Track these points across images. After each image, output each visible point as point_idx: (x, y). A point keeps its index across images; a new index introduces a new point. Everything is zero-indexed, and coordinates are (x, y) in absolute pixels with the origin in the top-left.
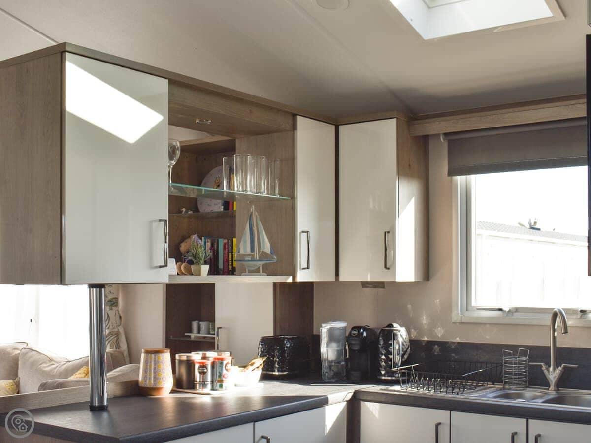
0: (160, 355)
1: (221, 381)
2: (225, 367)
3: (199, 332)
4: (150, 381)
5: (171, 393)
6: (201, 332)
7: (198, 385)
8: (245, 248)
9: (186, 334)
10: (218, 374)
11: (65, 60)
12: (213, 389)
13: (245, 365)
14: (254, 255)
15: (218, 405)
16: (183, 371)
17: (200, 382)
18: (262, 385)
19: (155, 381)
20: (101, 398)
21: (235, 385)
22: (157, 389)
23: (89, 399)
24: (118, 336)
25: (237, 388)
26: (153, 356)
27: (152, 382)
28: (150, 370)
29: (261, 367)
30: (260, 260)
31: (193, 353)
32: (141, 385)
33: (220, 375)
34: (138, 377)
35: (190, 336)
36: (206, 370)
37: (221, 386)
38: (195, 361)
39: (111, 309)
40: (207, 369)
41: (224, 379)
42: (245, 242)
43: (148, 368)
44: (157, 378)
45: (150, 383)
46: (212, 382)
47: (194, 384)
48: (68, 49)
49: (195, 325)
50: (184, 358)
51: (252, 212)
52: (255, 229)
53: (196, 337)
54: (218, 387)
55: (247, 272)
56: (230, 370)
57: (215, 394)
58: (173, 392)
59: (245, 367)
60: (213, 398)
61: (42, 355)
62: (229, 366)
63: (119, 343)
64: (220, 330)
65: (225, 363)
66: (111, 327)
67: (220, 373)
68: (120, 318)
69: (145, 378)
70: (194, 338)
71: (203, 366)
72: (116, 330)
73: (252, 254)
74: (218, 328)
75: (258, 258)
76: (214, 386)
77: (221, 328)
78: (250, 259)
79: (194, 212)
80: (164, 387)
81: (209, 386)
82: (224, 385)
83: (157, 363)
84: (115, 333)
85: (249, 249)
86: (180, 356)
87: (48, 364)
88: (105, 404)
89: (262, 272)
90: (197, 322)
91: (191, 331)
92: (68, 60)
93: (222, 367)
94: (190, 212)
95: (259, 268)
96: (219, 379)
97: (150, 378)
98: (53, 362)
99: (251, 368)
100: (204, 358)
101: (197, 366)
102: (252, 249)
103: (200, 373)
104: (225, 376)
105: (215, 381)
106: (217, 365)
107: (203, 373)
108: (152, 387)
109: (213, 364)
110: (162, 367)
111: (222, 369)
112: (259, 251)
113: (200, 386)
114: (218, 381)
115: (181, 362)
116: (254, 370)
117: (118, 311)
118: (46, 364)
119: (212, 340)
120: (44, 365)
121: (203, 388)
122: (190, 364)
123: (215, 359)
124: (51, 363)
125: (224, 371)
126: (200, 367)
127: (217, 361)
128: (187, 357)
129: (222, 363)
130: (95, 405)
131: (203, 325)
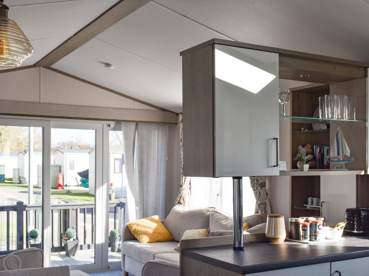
0: (278, 219)
1: (316, 236)
2: (318, 227)
3: (312, 204)
4: (272, 234)
5: (285, 241)
6: (313, 204)
7: (301, 237)
8: (334, 152)
9: (304, 205)
10: (314, 231)
11: (215, 48)
12: (310, 240)
13: (333, 226)
14: (339, 157)
15: (313, 249)
16: (293, 228)
17: (303, 235)
18: (344, 239)
19: (274, 234)
20: (240, 243)
21: (326, 238)
22: (276, 239)
23: (233, 243)
24: (265, 205)
25: (326, 240)
26: (274, 219)
27: (273, 234)
28: (272, 227)
29: (343, 228)
30: (343, 161)
31: (300, 218)
32: (267, 236)
33: (315, 232)
34: (265, 232)
35: (306, 207)
36: (306, 229)
37: (316, 239)
38: (300, 223)
39: (261, 189)
40: (307, 227)
41: (317, 234)
42: (334, 149)
43: (271, 226)
44: (276, 232)
45: (272, 235)
46: (310, 236)
47: (299, 236)
48: (216, 42)
49: (310, 199)
50: (294, 221)
51: (338, 131)
52: (340, 141)
53: (310, 207)
54: (314, 239)
55: (335, 168)
56: (322, 229)
57: (312, 243)
58: (286, 241)
59: (333, 227)
60: (310, 246)
61: (222, 215)
62: (321, 227)
63: (266, 209)
64: (323, 203)
65: (318, 224)
66: (261, 200)
67: (315, 230)
68: (267, 194)
69: (269, 232)
70: (309, 208)
71: (304, 226)
72: (264, 201)
73: (338, 157)
74: (322, 202)
75: (342, 160)
76: (312, 238)
77: (324, 202)
78: (337, 160)
79: (309, 130)
80: (280, 237)
81: (308, 238)
82: (318, 238)
83: (276, 223)
84: (264, 203)
85: (336, 154)
86: (291, 219)
87: (225, 221)
88: (242, 246)
89: (345, 168)
90: (311, 198)
91: (307, 203)
92: (217, 49)
93: (316, 227)
94: (306, 130)
95: (343, 166)
96: (315, 234)
97: (272, 232)
98: (228, 220)
99: (336, 228)
100: (307, 221)
101: (301, 226)
102: (338, 154)
103: (303, 230)
104: (319, 232)
105: (312, 235)
106: (313, 226)
107: (304, 230)
108: (272, 237)
109: (311, 225)
110: (279, 225)
111: (316, 228)
112: (343, 155)
113: (303, 238)
114: (314, 236)
115: (291, 223)
116: (338, 229)
117: (266, 190)
118: (224, 220)
119: (319, 210)
120: (223, 221)
121: (304, 240)
122: (297, 224)
123: (312, 222)
124: (227, 220)
125: (318, 230)
126: (303, 226)
127: (313, 223)
128: (296, 220)
129: (316, 225)
130: (236, 247)
131: (315, 200)
